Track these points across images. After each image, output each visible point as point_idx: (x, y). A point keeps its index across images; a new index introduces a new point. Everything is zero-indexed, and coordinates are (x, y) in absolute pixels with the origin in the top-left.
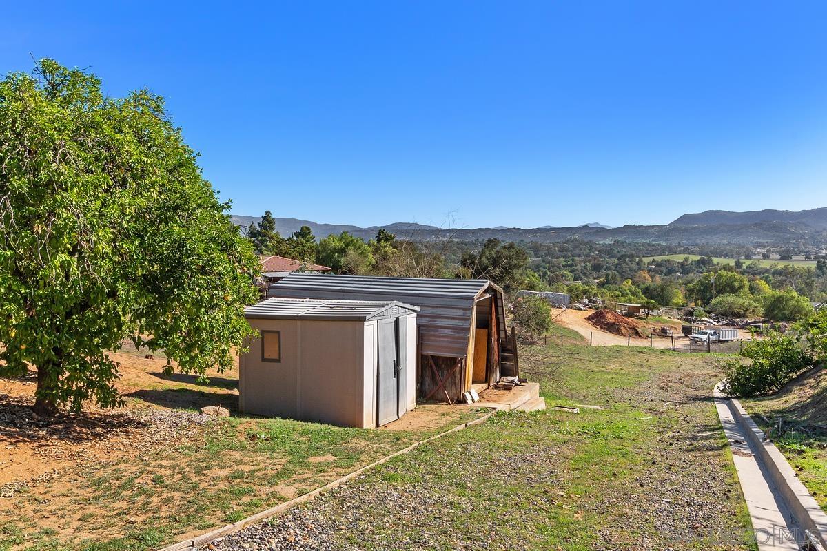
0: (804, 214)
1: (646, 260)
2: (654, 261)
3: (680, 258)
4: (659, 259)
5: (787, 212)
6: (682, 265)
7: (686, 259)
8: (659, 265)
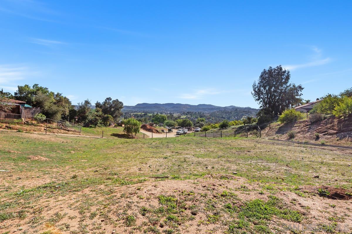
0: (163, 104)
1: (132, 114)
2: (134, 114)
3: (140, 114)
4: (135, 114)
5: (160, 104)
6: (140, 115)
7: (141, 114)
8: (135, 115)
